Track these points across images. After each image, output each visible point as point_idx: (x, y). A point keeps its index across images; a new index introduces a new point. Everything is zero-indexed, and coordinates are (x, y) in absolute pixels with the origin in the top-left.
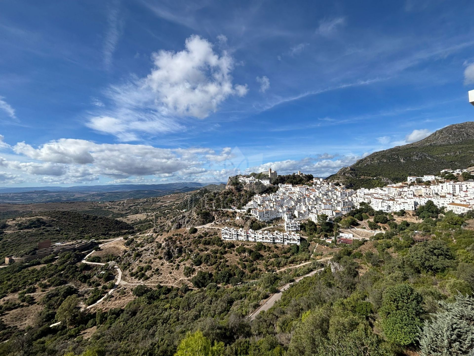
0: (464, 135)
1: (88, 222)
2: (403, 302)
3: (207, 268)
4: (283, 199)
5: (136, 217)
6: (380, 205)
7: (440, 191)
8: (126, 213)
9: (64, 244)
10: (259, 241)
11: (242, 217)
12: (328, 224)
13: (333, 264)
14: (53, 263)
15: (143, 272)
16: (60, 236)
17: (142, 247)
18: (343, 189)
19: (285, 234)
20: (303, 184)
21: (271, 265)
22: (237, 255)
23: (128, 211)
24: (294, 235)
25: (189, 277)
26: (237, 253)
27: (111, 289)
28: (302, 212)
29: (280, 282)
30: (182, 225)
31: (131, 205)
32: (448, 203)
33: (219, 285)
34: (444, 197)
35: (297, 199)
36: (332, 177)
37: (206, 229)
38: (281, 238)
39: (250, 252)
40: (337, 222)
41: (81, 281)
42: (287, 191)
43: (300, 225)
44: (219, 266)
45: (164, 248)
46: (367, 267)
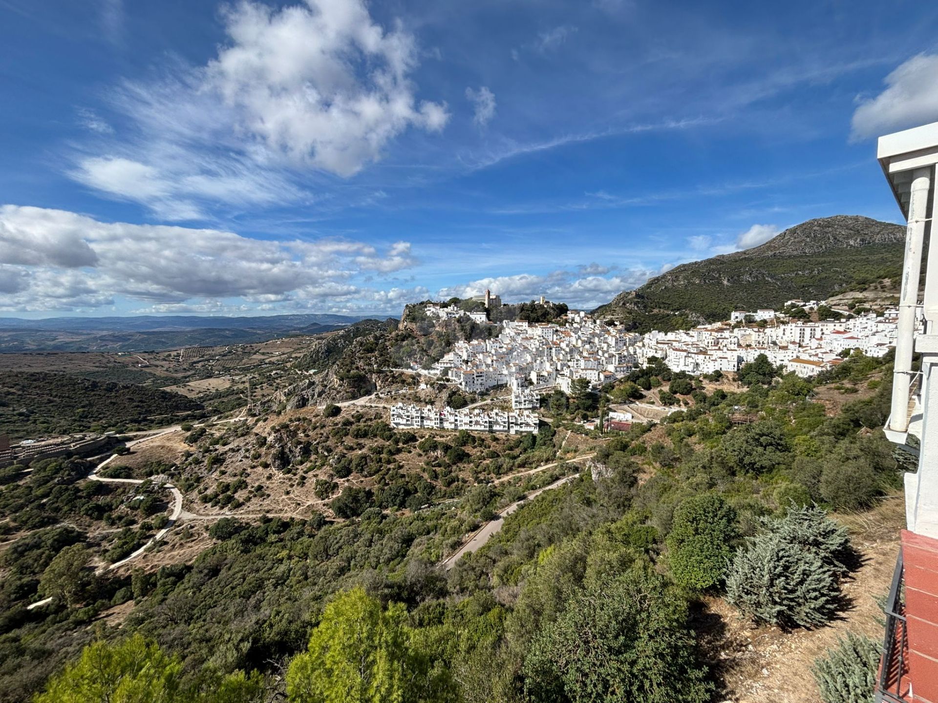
0: (829, 239)
1: (95, 395)
2: (706, 521)
3: (362, 482)
4: (511, 351)
5: (207, 384)
6: (682, 361)
7: (779, 338)
8: (186, 377)
9: (43, 443)
10: (464, 427)
11: (432, 385)
12: (590, 396)
13: (595, 466)
14: (21, 483)
15: (229, 493)
16: (31, 427)
17: (225, 444)
18: (620, 331)
19: (511, 414)
20: (549, 322)
21: (484, 471)
22: (420, 455)
23: (189, 373)
24: (528, 416)
25: (326, 500)
26: (421, 452)
27: (160, 528)
28: (545, 374)
29: (500, 501)
30: (308, 400)
31: (195, 359)
32: (790, 358)
33: (385, 512)
34: (785, 348)
35: (537, 349)
36: (602, 310)
37: (359, 409)
38: (505, 422)
39: (446, 448)
40: (607, 392)
41: (90, 515)
42: (519, 334)
43: (539, 397)
44: (386, 477)
45: (271, 446)
46: (652, 469)
